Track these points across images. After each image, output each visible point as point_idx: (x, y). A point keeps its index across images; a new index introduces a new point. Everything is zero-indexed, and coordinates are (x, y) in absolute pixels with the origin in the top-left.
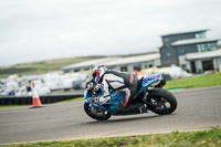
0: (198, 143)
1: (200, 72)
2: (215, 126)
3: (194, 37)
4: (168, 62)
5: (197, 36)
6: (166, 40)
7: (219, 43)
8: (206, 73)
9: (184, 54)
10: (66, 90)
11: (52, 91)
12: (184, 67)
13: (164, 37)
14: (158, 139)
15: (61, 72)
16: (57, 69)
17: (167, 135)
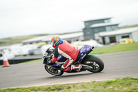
0: (108, 88)
1: (108, 44)
2: (118, 77)
3: (104, 22)
4: (88, 37)
5: (106, 21)
6: (87, 24)
7: (120, 26)
8: (112, 44)
9: (98, 32)
10: (25, 55)
11: (16, 56)
12: (98, 40)
13: (85, 22)
14: (83, 86)
15: (21, 44)
16: (19, 42)
17: (88, 83)
